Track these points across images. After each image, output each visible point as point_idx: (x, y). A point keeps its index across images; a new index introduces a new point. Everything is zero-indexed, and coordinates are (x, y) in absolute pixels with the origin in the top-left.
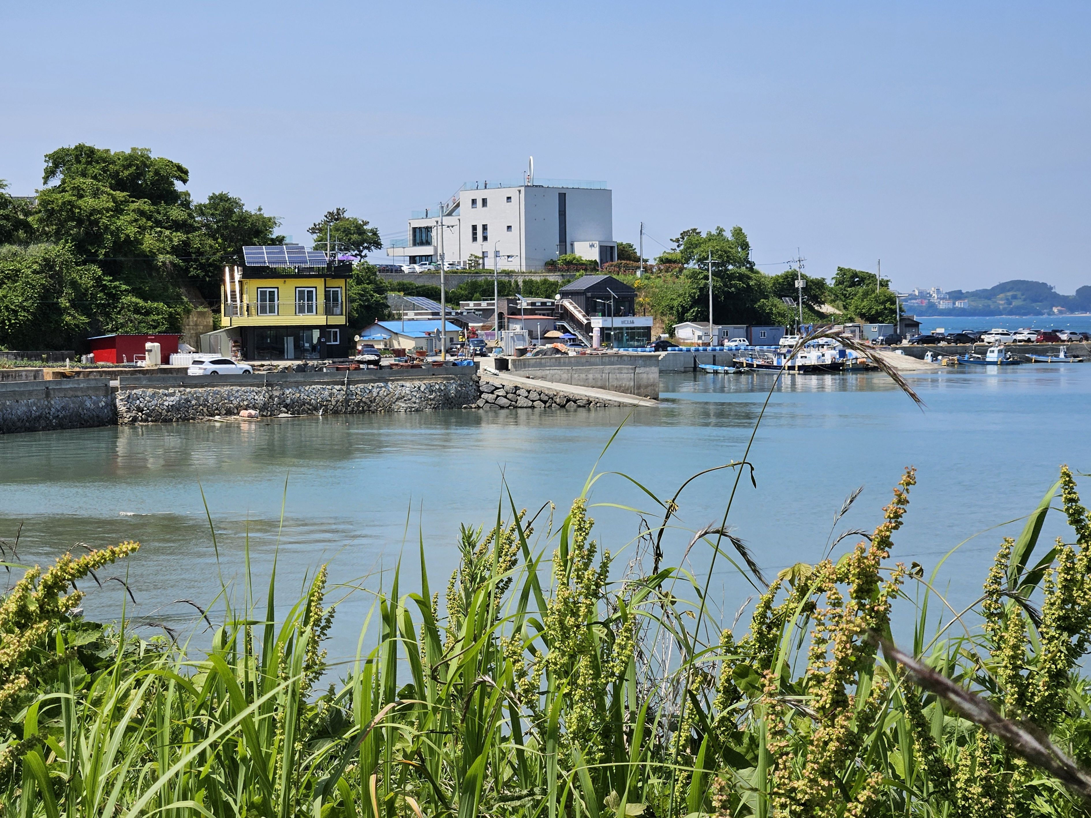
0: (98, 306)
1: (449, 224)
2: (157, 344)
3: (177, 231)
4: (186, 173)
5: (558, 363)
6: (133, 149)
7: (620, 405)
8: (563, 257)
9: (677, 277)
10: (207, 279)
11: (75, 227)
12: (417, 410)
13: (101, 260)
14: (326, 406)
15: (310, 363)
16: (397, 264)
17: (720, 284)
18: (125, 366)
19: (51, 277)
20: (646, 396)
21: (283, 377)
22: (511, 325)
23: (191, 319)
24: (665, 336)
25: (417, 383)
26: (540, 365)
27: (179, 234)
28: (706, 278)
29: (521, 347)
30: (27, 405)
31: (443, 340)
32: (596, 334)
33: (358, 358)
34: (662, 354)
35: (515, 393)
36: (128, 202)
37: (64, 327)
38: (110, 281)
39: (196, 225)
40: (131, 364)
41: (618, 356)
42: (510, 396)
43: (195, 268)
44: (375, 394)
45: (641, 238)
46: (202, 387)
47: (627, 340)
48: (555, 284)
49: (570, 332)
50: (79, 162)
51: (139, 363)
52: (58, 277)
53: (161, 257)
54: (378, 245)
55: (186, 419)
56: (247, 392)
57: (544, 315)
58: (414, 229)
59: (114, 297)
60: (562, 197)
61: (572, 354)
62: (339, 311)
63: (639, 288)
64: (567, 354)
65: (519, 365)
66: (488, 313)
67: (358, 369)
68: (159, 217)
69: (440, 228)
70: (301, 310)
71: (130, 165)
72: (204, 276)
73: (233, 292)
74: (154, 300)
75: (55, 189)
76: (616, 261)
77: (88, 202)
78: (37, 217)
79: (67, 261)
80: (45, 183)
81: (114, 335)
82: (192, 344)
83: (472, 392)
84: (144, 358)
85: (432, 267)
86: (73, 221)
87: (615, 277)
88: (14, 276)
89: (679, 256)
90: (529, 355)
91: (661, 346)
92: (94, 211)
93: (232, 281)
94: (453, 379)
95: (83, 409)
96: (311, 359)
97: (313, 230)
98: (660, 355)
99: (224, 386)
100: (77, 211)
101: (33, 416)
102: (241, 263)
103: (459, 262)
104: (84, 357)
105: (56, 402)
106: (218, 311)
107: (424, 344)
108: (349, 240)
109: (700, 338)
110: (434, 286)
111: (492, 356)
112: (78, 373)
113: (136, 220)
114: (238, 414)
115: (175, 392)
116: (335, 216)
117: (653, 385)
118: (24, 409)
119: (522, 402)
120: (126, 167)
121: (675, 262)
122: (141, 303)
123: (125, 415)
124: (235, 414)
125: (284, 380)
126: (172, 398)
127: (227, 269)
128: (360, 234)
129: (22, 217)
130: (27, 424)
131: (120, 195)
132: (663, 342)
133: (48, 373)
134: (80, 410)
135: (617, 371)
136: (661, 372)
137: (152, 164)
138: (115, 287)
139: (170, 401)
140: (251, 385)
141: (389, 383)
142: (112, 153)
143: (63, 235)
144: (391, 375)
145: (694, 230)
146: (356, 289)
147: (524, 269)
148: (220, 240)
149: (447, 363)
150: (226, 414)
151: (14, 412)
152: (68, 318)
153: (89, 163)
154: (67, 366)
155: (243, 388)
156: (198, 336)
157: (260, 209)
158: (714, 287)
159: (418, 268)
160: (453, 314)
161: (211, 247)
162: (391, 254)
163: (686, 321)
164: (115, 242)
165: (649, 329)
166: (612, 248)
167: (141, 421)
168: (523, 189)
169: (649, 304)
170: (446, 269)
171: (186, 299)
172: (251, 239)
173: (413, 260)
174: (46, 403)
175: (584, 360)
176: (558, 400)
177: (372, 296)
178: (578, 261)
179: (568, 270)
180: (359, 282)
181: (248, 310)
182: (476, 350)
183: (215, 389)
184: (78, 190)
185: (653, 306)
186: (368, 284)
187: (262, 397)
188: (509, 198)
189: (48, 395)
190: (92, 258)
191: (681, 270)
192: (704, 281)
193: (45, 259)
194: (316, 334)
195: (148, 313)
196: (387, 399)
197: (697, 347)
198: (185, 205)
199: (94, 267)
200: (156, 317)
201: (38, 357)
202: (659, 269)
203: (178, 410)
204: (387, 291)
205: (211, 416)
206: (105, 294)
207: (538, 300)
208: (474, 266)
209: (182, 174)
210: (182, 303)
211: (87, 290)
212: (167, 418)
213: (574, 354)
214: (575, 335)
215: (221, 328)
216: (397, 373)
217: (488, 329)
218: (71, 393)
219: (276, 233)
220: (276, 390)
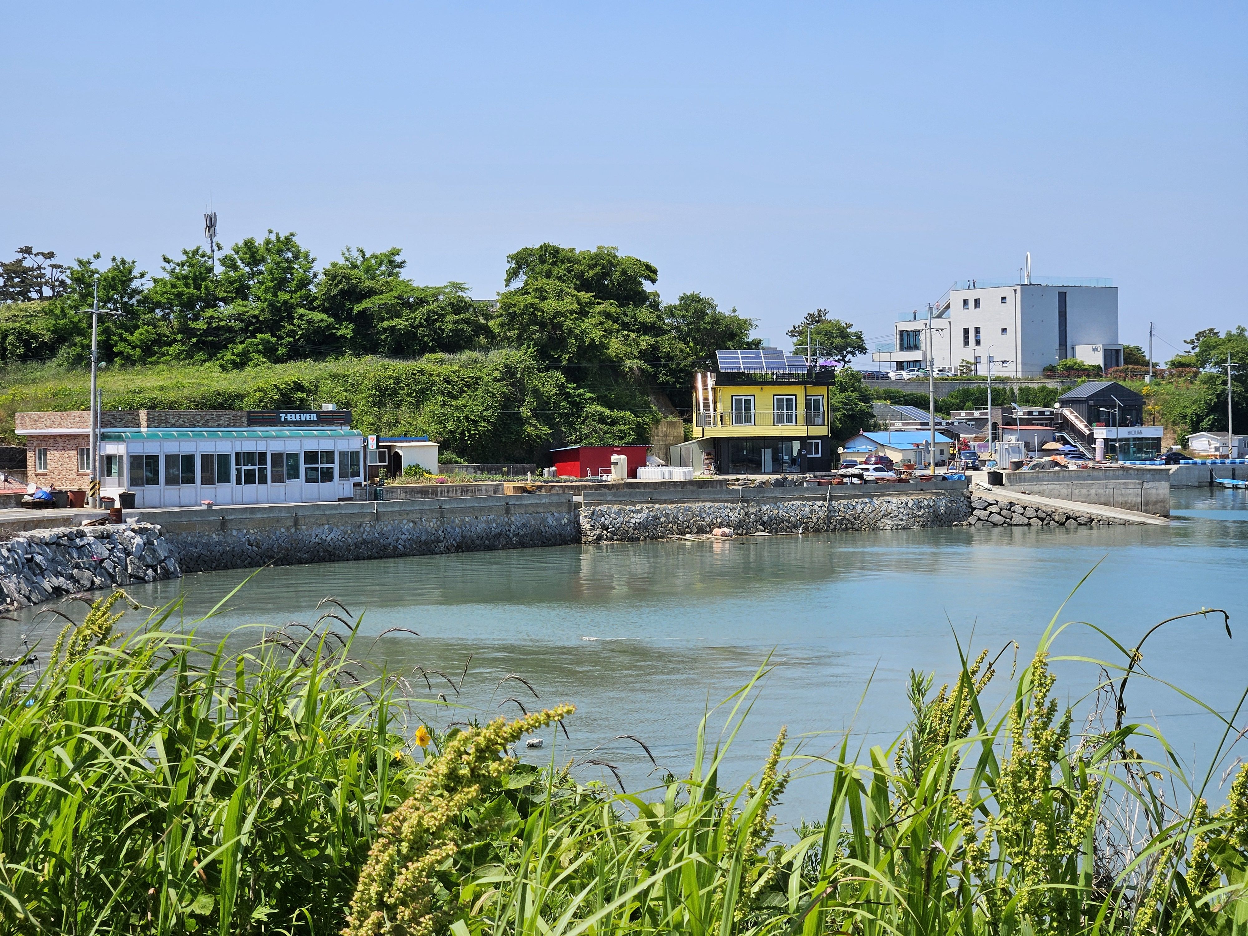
0: (561, 415)
1: (937, 328)
2: (623, 457)
3: (645, 334)
4: (655, 272)
5: (1057, 477)
6: (599, 248)
7: (1125, 523)
8: (1063, 362)
9: (1192, 383)
10: (678, 386)
11: (537, 331)
12: (904, 528)
13: (565, 366)
14: (807, 523)
15: (790, 477)
16: (882, 370)
17: (1240, 389)
18: (589, 480)
19: (512, 385)
20: (1155, 514)
21: (760, 492)
22: (1005, 436)
23: (660, 429)
24: (1177, 448)
25: (904, 499)
26: (1037, 480)
27: (647, 337)
28: (1225, 383)
29: (1017, 460)
30: (487, 522)
31: (932, 452)
32: (1099, 446)
33: (842, 471)
34: (1174, 467)
35: (1010, 509)
36: (593, 303)
37: (525, 438)
38: (574, 389)
39: (666, 327)
40: (596, 478)
41: (1124, 470)
42: (1004, 512)
43: (664, 374)
44: (859, 511)
45: (1151, 340)
46: (672, 503)
47: (1134, 452)
48: (1055, 392)
49: (1070, 444)
50: (543, 262)
51: (605, 477)
52: (519, 386)
53: (628, 362)
54: (863, 349)
55: (654, 538)
56: (720, 509)
57: (1042, 425)
58: (901, 333)
59: (578, 406)
60: (1063, 296)
61: (1072, 467)
62: (820, 422)
63: (1148, 395)
64: (1067, 467)
65: (1015, 479)
66: (980, 423)
67: (841, 483)
68: (627, 320)
69: (928, 331)
70: (780, 420)
71: (595, 265)
72: (674, 382)
73: (706, 400)
74: (620, 409)
75: (517, 292)
76: (1122, 366)
77: (551, 305)
78: (498, 320)
79: (528, 368)
80: (507, 285)
81: (577, 446)
82: (661, 456)
83: (964, 508)
84: (609, 472)
85: (921, 374)
86: (536, 324)
87: (1121, 383)
88: (473, 384)
89: (1194, 360)
90: (1025, 469)
91: (1172, 459)
92: (557, 314)
93: (705, 388)
94: (943, 494)
95: (545, 526)
96: (791, 473)
97: (793, 334)
98: (1170, 469)
99: (695, 502)
100: (540, 314)
101: (493, 533)
102: (715, 369)
103: (950, 368)
104: (546, 471)
105: (517, 519)
106: (689, 421)
107: (912, 456)
108: (832, 344)
109: (1217, 449)
110: (923, 394)
111: (985, 470)
112: (540, 488)
113: (601, 323)
114: (711, 532)
115: (642, 509)
116: (816, 318)
117: (1163, 501)
118: (484, 526)
119: (1017, 519)
120: (591, 267)
121: (1189, 365)
122: (607, 412)
123: (589, 533)
124: (707, 533)
125: (761, 495)
126: (639, 515)
127: (699, 376)
128: (843, 338)
129: (482, 321)
130: (487, 542)
131: (584, 296)
132: (1174, 454)
133: (509, 487)
134: (542, 528)
135: (1122, 486)
136: (1172, 487)
137: (619, 263)
138: (579, 395)
139: (637, 518)
140: (725, 502)
141: (875, 499)
142: (577, 252)
143: (525, 339)
144: (876, 489)
145: (1211, 330)
146: (840, 397)
147: (1020, 375)
148: (691, 344)
149: (935, 477)
150: (697, 532)
151: (473, 529)
152: (529, 429)
153: (554, 264)
154: (529, 480)
155: (717, 505)
156: (667, 448)
157: (734, 311)
158: (1233, 392)
159: (905, 375)
160: (944, 424)
161: (682, 351)
162: (876, 360)
163: (1202, 431)
164: (579, 347)
165: (1159, 439)
166: (1117, 351)
167: (606, 539)
168: (1019, 289)
169: (1159, 412)
170: (935, 375)
171: (654, 408)
172: (725, 342)
173: (900, 365)
174: (506, 519)
175: (1085, 474)
176: (1057, 518)
177: (856, 404)
178: (1079, 366)
179: (1068, 377)
180: (843, 390)
181: (721, 420)
182: (968, 463)
183: (686, 505)
184: (541, 292)
185: (1163, 414)
186: (852, 392)
187: (736, 514)
188: (1004, 298)
189: (508, 511)
190: (555, 365)
191: (1196, 374)
192: (1222, 387)
193: (506, 366)
194: (796, 445)
195: (614, 423)
196: (872, 515)
197: (1214, 459)
198: (654, 306)
199: (557, 374)
200: (622, 428)
201: (498, 471)
202: (1171, 374)
203: (646, 528)
204: (872, 399)
205: (681, 534)
206: (568, 402)
207: (1036, 409)
208: (966, 373)
209: (651, 273)
210: (651, 412)
211: (549, 398)
212: (634, 536)
213: (1075, 467)
214: (1076, 447)
215: (692, 439)
216: (884, 487)
217: (980, 441)
218: (533, 509)
219: (752, 335)
220: (752, 506)
